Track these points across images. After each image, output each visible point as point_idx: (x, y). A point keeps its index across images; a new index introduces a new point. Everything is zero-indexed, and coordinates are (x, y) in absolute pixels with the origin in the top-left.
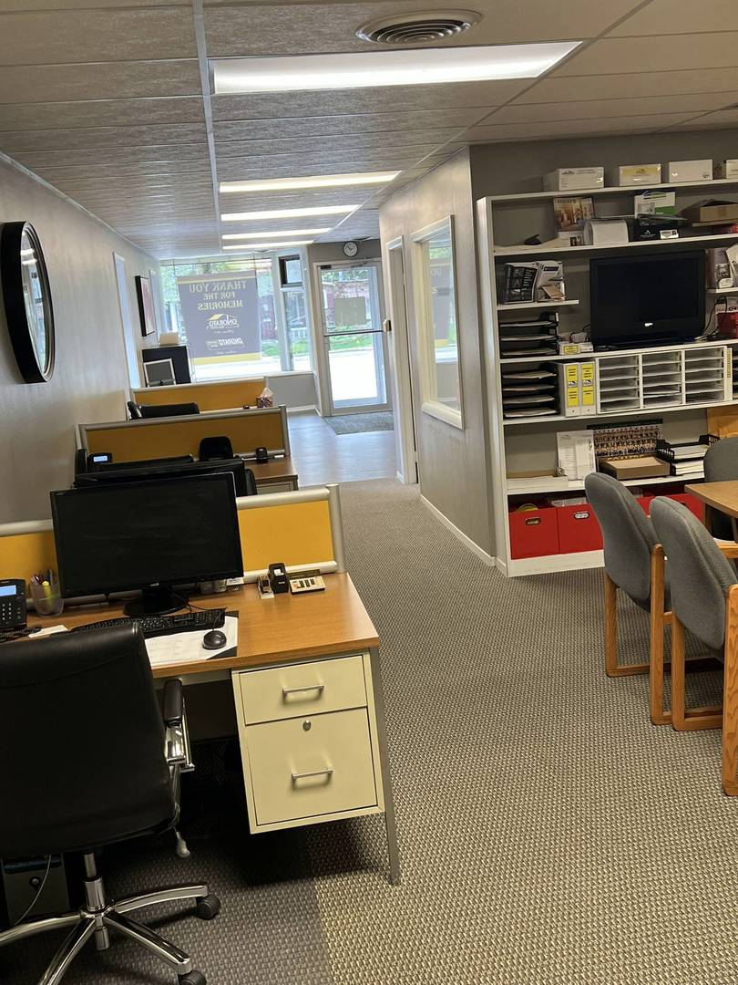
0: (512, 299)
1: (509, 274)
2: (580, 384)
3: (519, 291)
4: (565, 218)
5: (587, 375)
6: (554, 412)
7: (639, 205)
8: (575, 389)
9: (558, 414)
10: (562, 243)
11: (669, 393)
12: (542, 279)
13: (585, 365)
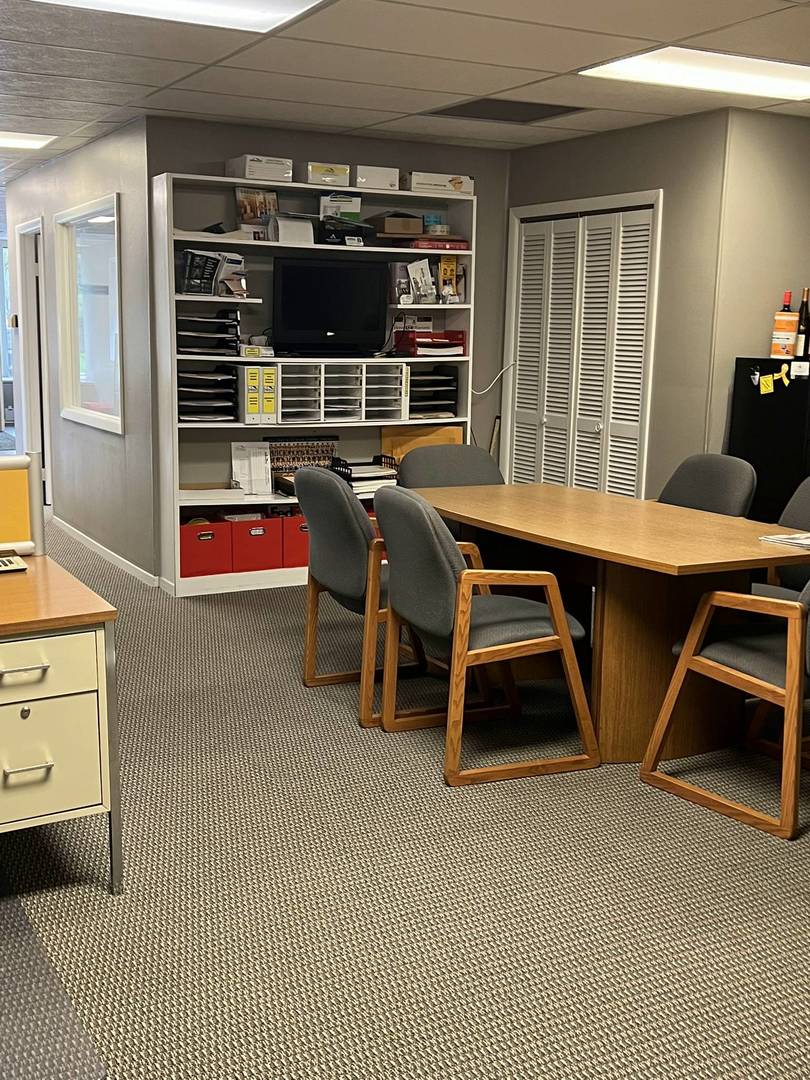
0: (191, 290)
1: (189, 261)
2: (261, 390)
3: (199, 281)
4: (249, 211)
5: (269, 381)
6: (232, 418)
7: (325, 207)
8: (256, 395)
9: (236, 420)
10: (244, 236)
11: (350, 408)
12: (224, 272)
13: (268, 369)
